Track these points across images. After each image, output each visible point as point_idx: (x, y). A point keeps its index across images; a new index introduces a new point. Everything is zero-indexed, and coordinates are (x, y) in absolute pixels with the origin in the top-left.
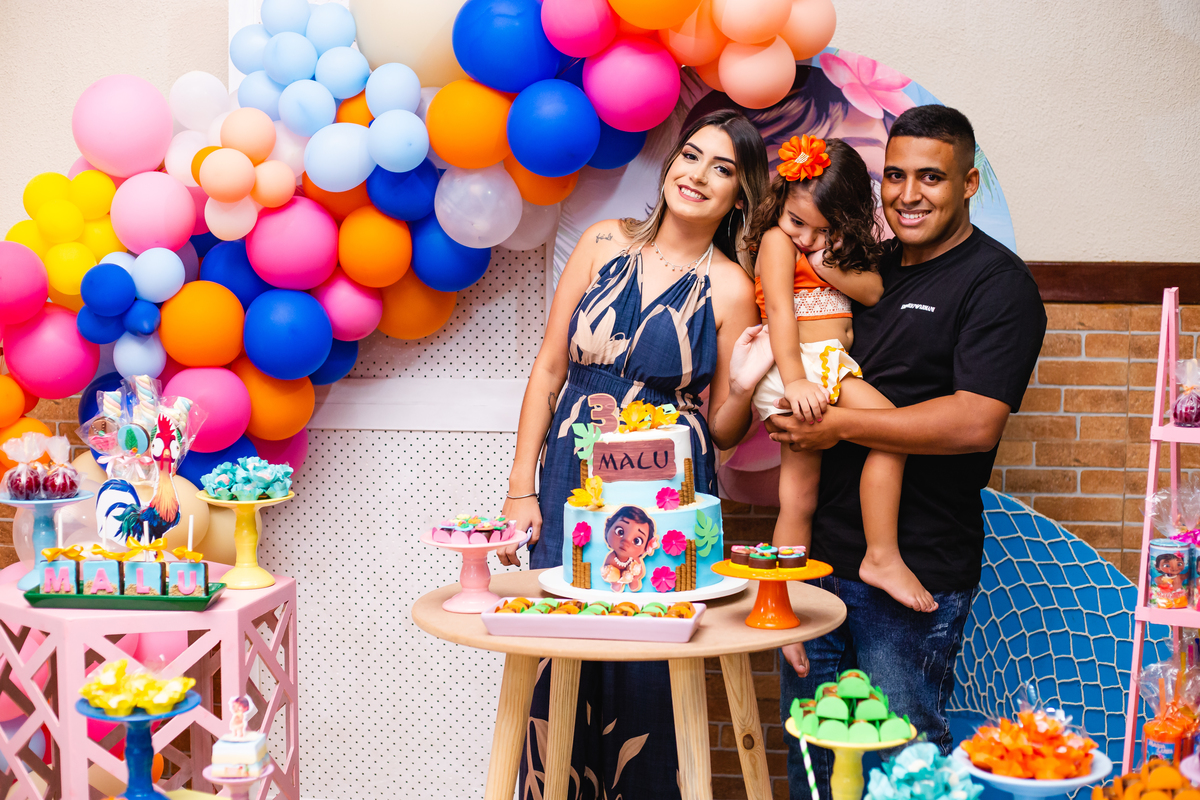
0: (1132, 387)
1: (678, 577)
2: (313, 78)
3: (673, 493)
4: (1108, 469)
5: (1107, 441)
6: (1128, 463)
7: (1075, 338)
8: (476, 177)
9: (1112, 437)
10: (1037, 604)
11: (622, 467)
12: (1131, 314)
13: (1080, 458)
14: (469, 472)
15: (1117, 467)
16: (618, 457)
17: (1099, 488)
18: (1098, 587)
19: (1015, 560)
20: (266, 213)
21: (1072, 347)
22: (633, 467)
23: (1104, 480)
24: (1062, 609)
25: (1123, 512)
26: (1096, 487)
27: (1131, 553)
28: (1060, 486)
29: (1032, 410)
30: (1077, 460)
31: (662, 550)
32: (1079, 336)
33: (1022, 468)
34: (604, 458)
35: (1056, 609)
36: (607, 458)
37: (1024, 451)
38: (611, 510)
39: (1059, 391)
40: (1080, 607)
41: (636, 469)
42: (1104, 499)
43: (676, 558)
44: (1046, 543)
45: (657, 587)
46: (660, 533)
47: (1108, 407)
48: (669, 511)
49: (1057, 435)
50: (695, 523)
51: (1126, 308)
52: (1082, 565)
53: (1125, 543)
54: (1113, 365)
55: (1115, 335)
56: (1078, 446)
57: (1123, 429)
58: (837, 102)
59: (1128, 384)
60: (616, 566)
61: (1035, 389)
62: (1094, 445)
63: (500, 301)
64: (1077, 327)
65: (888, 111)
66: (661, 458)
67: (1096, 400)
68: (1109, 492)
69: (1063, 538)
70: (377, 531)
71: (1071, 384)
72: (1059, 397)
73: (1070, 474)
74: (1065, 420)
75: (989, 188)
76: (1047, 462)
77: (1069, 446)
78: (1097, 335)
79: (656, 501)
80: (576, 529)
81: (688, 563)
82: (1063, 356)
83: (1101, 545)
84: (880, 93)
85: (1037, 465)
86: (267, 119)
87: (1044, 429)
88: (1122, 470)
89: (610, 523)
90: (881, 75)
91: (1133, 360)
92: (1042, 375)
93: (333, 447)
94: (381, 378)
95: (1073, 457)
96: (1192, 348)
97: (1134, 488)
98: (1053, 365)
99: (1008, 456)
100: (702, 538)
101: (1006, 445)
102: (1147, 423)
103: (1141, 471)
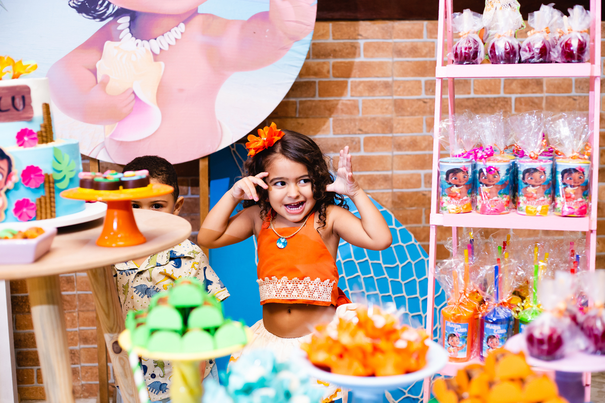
0: (396, 78)
1: (38, 207)
3: (30, 133)
4: (381, 135)
5: (380, 116)
6: (394, 131)
7: (356, 45)
9: (383, 113)
12: (393, 28)
15: (387, 133)
17: (376, 148)
21: (355, 51)
23: (379, 143)
25: (392, 165)
26: (374, 148)
27: (398, 192)
29: (329, 96)
30: (360, 130)
31: (22, 182)
32: (359, 43)
33: (323, 136)
37: (324, 125)
39: (347, 82)
42: (379, 156)
43: (35, 190)
45: (20, 217)
46: (19, 168)
47: (380, 92)
48: (27, 149)
49: (347, 113)
50: (52, 159)
51: (390, 24)
53: (394, 185)
54: (382, 63)
55: (383, 42)
56: (361, 120)
57: (390, 107)
59: (392, 76)
61: (330, 81)
62: (371, 119)
64: (357, 37)
67: (372, 88)
68: (382, 151)
71: (355, 77)
72: (347, 86)
73: (356, 140)
74: (352, 102)
76: (340, 132)
77: (355, 120)
78: (371, 42)
79: (15, 140)
81: (47, 194)
82: (349, 58)
85: (334, 134)
87: (337, 109)
88: (390, 135)
95: (357, 128)
97: (399, 147)
98: (343, 64)
99: (314, 128)
100: (60, 172)
101: (312, 121)
102: (406, 103)
103: (403, 135)
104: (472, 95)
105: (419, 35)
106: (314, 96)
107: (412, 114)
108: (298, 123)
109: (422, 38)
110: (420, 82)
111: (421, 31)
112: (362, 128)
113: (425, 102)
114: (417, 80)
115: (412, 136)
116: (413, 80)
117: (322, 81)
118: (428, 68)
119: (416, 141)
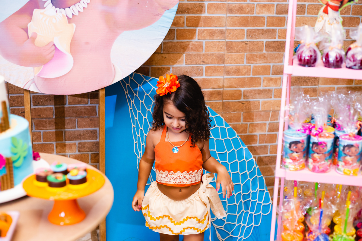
0: (228, 28)
4: (217, 65)
5: (217, 52)
6: (226, 62)
7: (203, 5)
9: (219, 50)
15: (221, 64)
17: (213, 74)
21: (201, 9)
23: (215, 70)
25: (223, 84)
26: (212, 73)
27: (226, 102)
28: (196, 74)
29: (183, 39)
30: (203, 62)
33: (179, 66)
37: (180, 58)
39: (196, 30)
42: (215, 79)
47: (217, 37)
49: (195, 51)
50: (11, 145)
53: (224, 97)
54: (219, 17)
55: (220, 3)
56: (204, 55)
57: (224, 47)
59: (226, 26)
61: (184, 29)
62: (211, 54)
67: (212, 34)
68: (217, 75)
71: (201, 27)
72: (196, 33)
73: (201, 68)
74: (198, 43)
76: (190, 63)
77: (200, 55)
78: (212, 3)
82: (197, 13)
83: (214, 99)
85: (186, 64)
87: (189, 48)
88: (223, 65)
91: (229, 15)
92: (188, 23)
95: (201, 60)
96: (254, 9)
97: (228, 73)
98: (193, 18)
99: (173, 60)
100: (16, 154)
101: (172, 55)
102: (234, 44)
103: (231, 65)
104: (277, 39)
106: (174, 39)
107: (237, 52)
108: (163, 57)
109: (246, 1)
110: (243, 30)
112: (205, 60)
113: (246, 44)
114: (241, 29)
115: (237, 66)
116: (239, 29)
117: (179, 29)
118: (250, 21)
119: (239, 70)
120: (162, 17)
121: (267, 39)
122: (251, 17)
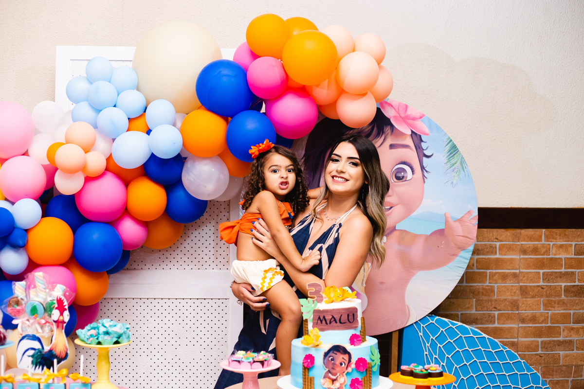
0: (521, 270)
1: (363, 384)
2: (115, 106)
3: (357, 336)
4: (510, 312)
5: (510, 298)
6: (520, 309)
7: (494, 246)
8: (208, 161)
9: (512, 296)
10: (489, 384)
11: (330, 323)
12: (521, 233)
13: (497, 306)
14: (187, 320)
15: (515, 311)
16: (328, 317)
17: (506, 322)
18: (519, 373)
19: (478, 361)
20: (88, 179)
21: (492, 250)
22: (336, 322)
23: (509, 318)
24: (501, 386)
25: (518, 334)
26: (505, 321)
28: (487, 321)
29: (473, 283)
30: (495, 308)
32: (496, 245)
33: (468, 312)
34: (319, 318)
35: (499, 385)
36: (322, 318)
37: (469, 304)
38: (326, 347)
39: (486, 273)
40: (510, 384)
41: (338, 324)
42: (509, 327)
43: (361, 373)
44: (493, 351)
46: (354, 359)
47: (510, 281)
48: (357, 347)
49: (486, 295)
51: (518, 231)
52: (511, 362)
53: (519, 349)
54: (512, 259)
55: (513, 244)
56: (496, 300)
57: (517, 291)
58: (388, 125)
59: (519, 269)
60: (330, 378)
61: (474, 272)
62: (503, 300)
63: (204, 228)
64: (495, 240)
65: (414, 130)
66: (351, 317)
67: (504, 277)
68: (511, 324)
69: (502, 349)
70: (135, 354)
71: (492, 269)
72: (486, 276)
73: (492, 315)
74: (489, 287)
75: (464, 170)
76: (480, 309)
77: (491, 300)
78: (504, 244)
79: (349, 341)
80: (305, 358)
81: (368, 375)
82: (488, 255)
84: (409, 121)
85: (476, 311)
86: (92, 128)
87: (479, 292)
88: (517, 312)
89: (326, 354)
90: (411, 112)
91: (522, 256)
92: (478, 265)
93: (111, 308)
94: (139, 270)
95: (493, 306)
96: (550, 250)
97: (523, 321)
98: (483, 260)
99: (461, 306)
100: (373, 361)
101: (460, 300)
102: (529, 288)
103: (527, 312)
104: (577, 283)
105: (539, 239)
106: (462, 282)
107: (533, 297)
108: (450, 302)
109: (542, 241)
110: (539, 273)
111: (540, 237)
113: (542, 288)
114: (537, 272)
115: (533, 313)
116: (535, 272)
117: (469, 272)
118: (545, 263)
119: (535, 317)
120: (458, 258)
121: (566, 282)
122: (547, 258)
